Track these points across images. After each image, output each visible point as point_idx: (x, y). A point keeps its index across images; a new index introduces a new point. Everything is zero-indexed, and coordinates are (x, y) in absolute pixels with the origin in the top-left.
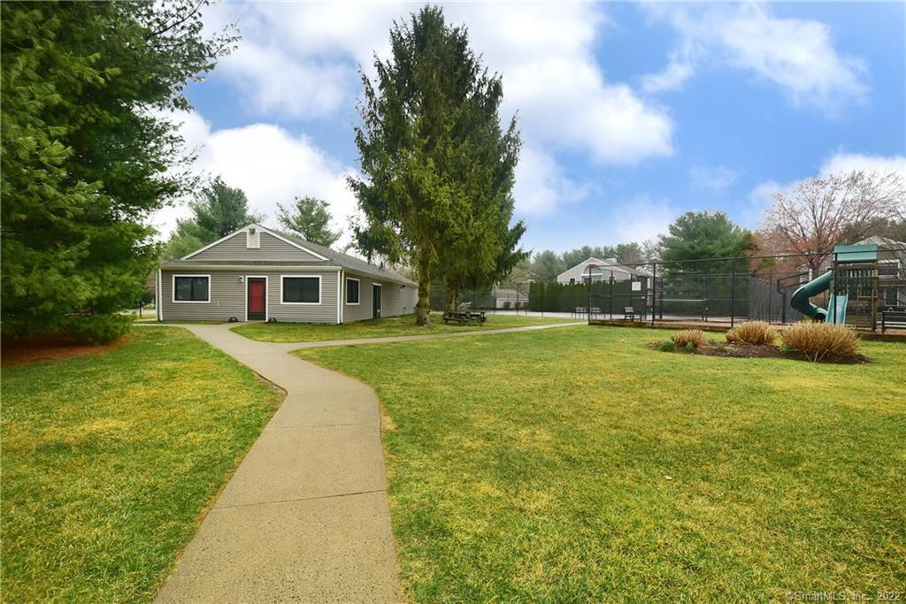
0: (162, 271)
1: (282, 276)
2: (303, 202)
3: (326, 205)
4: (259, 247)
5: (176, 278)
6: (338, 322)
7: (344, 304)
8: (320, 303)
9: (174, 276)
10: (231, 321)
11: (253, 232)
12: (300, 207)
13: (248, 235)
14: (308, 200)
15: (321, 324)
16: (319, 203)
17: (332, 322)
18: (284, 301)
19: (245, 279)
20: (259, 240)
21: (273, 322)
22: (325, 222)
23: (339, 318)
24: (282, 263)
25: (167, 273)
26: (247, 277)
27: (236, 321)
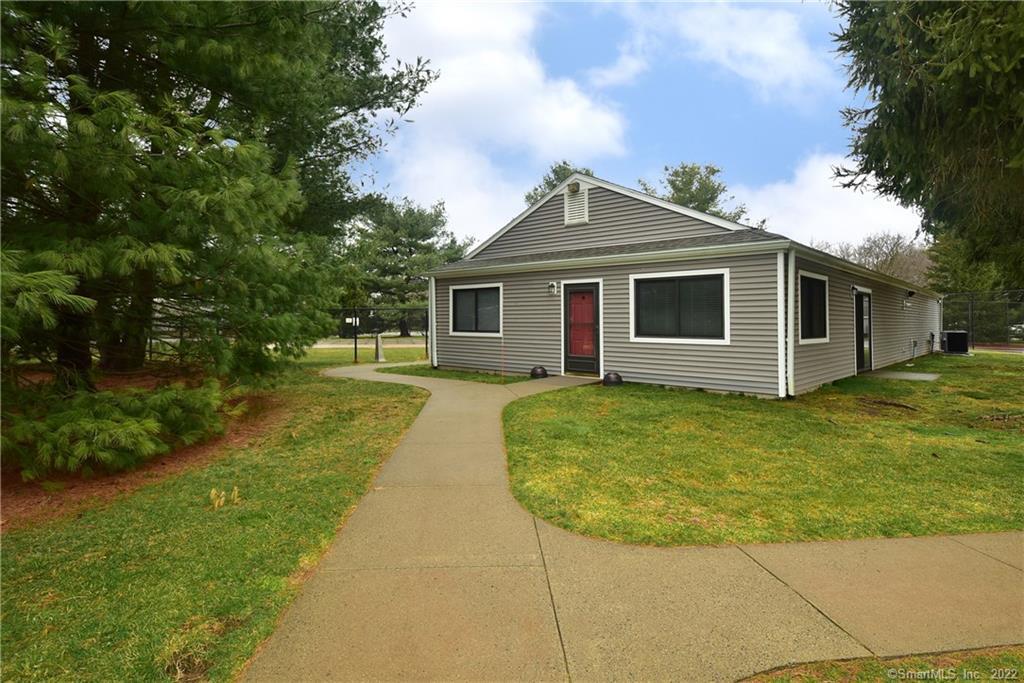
0: (436, 281)
1: (632, 278)
2: (676, 174)
3: (713, 172)
4: (586, 219)
5: (454, 291)
6: (782, 394)
7: (796, 341)
8: (727, 341)
9: (452, 288)
10: (534, 375)
11: (575, 190)
12: (672, 183)
13: (566, 197)
14: (683, 168)
15: (731, 395)
16: (703, 171)
17: (763, 393)
18: (638, 334)
19: (559, 288)
20: (586, 205)
21: (614, 382)
22: (713, 199)
23: (784, 383)
24: (633, 248)
25: (442, 282)
26: (563, 282)
27: (544, 375)
